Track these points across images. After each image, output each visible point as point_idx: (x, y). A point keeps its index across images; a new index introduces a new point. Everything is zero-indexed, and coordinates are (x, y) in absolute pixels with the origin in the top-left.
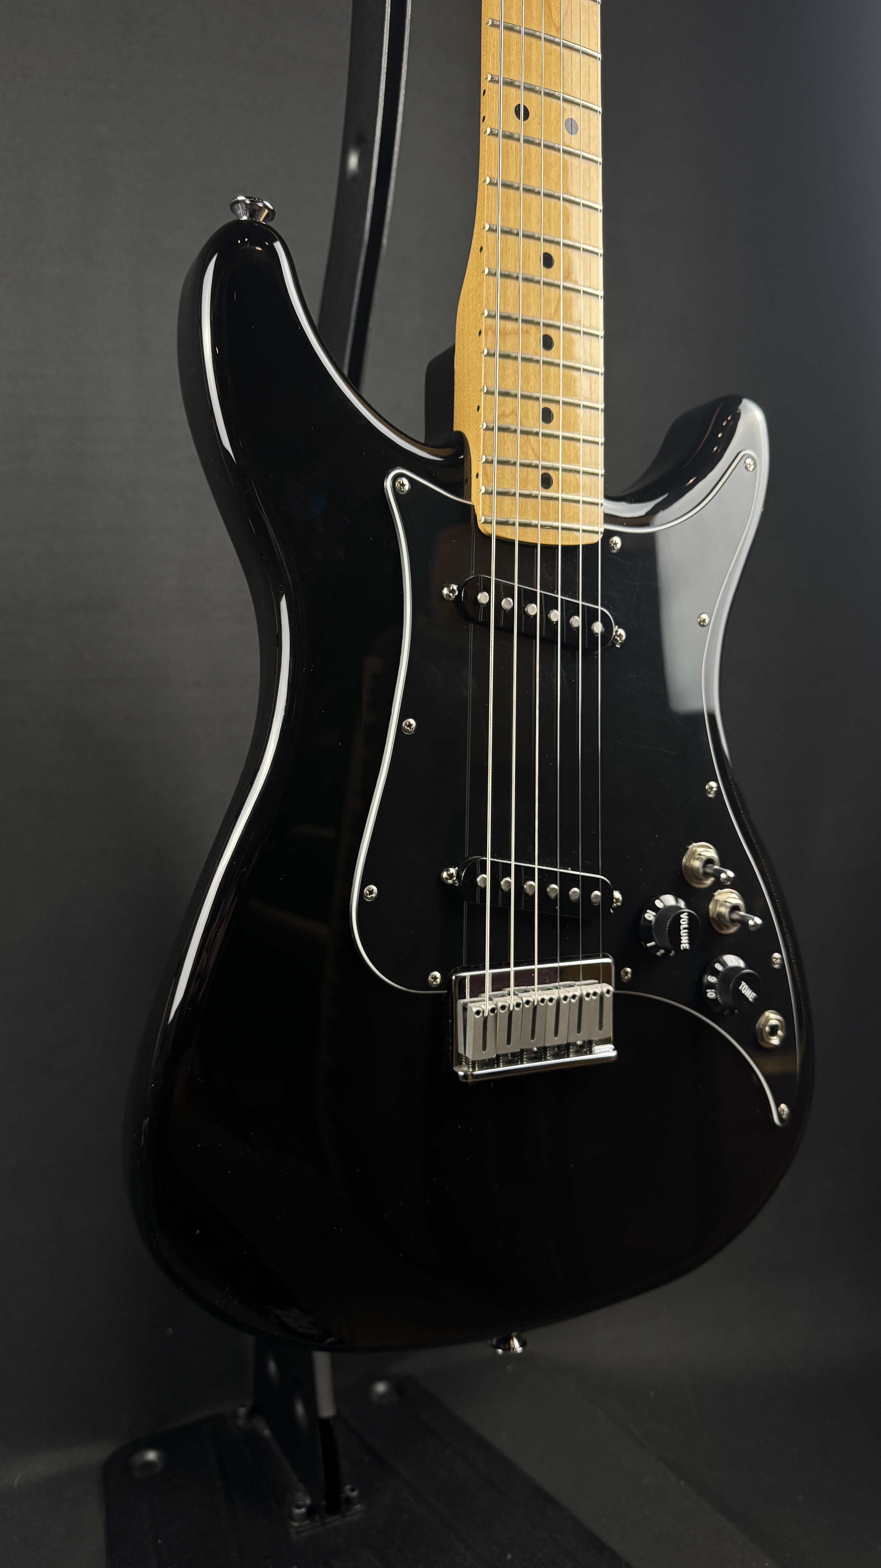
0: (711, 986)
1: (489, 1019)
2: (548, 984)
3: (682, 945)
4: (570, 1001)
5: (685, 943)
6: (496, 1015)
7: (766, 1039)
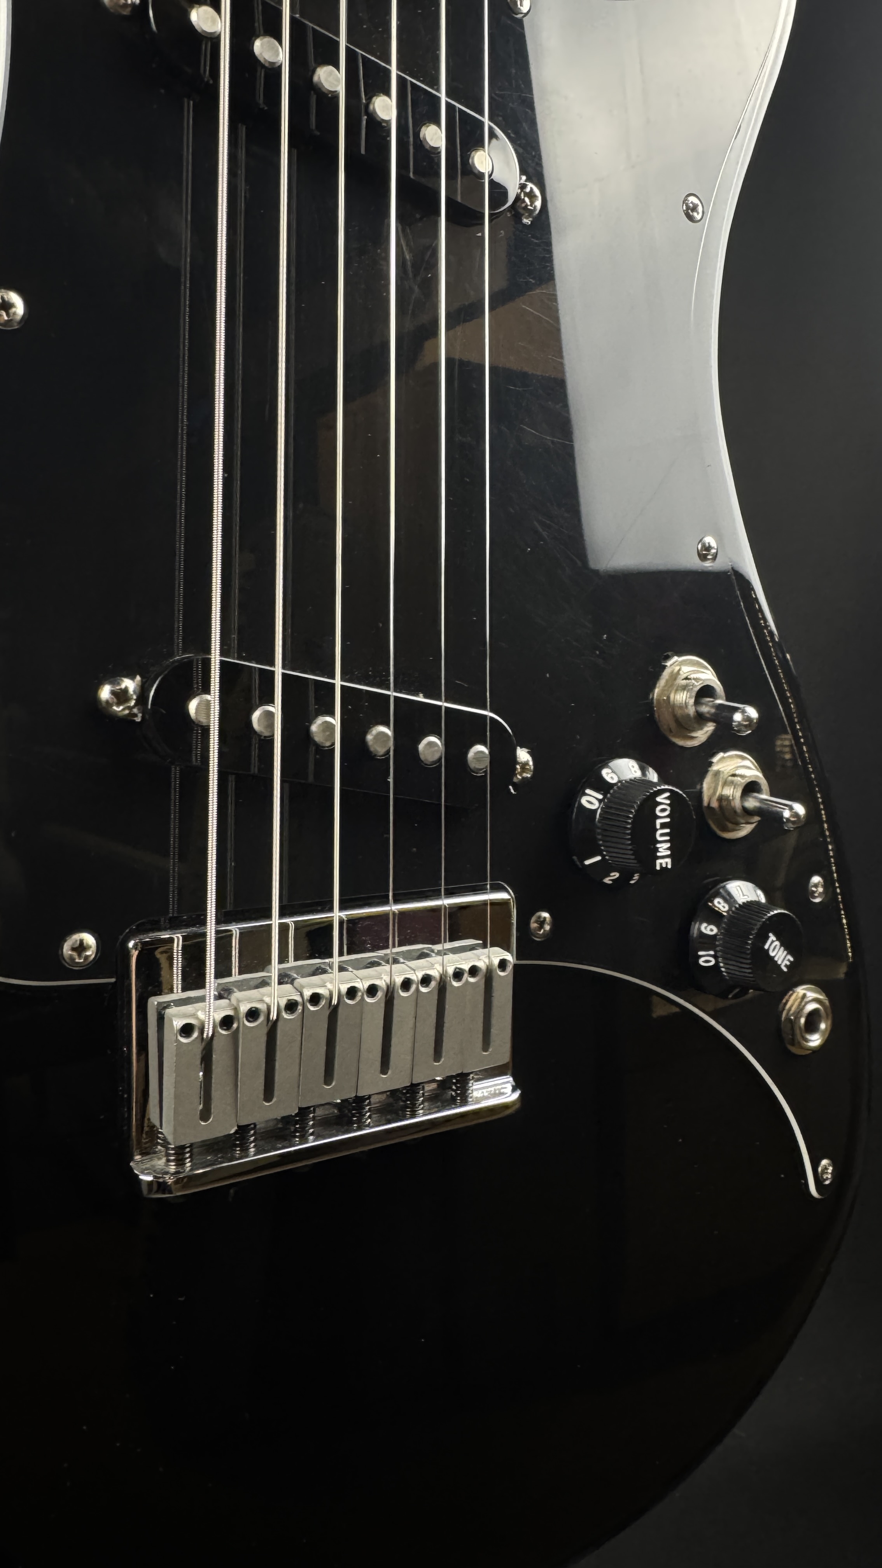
0: (708, 942)
1: (216, 1044)
2: (372, 951)
3: (658, 862)
4: (417, 989)
5: (664, 859)
6: (235, 1036)
7: (799, 1037)
